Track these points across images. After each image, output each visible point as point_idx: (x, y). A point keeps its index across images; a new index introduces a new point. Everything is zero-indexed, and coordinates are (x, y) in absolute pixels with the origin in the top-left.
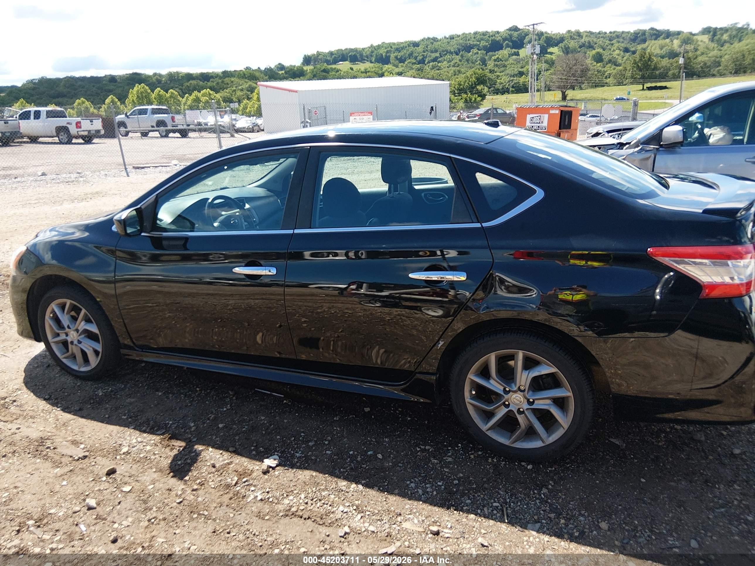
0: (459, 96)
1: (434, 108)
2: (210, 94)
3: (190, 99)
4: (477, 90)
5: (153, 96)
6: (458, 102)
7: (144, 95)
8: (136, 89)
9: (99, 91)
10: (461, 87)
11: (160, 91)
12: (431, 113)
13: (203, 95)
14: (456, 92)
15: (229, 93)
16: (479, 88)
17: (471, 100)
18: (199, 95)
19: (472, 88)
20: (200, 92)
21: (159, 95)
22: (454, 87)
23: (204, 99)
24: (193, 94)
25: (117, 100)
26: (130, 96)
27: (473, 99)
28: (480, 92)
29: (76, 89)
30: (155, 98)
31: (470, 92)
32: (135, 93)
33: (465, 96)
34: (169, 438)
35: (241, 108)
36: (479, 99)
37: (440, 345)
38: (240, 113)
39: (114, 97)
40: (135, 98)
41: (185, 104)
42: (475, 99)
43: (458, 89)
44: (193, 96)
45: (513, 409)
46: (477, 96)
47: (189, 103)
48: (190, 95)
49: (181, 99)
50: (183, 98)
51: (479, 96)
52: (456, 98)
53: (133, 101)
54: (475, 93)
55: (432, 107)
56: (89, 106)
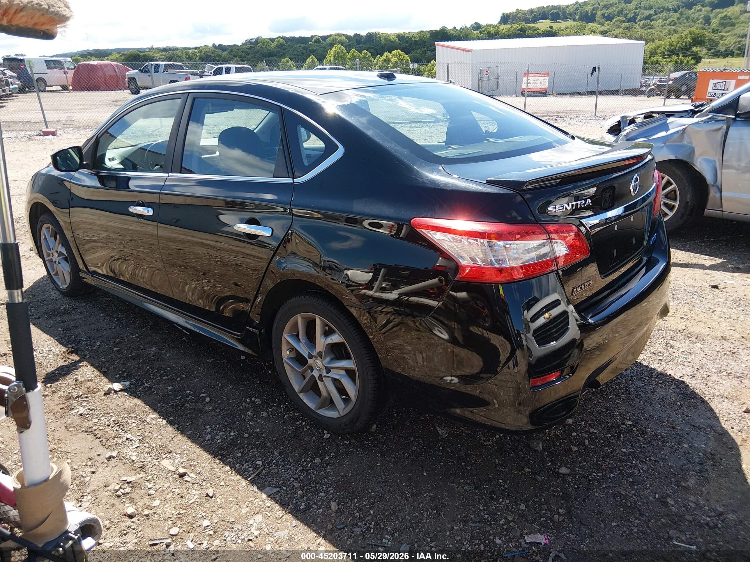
0: (669, 58)
1: (597, 69)
2: (400, 55)
3: (381, 60)
4: (693, 52)
5: (348, 56)
6: (666, 64)
7: (340, 55)
8: (333, 49)
9: (304, 51)
10: (673, 48)
11: (354, 52)
12: (592, 74)
13: (394, 56)
14: (666, 53)
15: (419, 53)
16: (694, 49)
17: (682, 62)
18: (390, 55)
19: (685, 50)
20: (391, 53)
21: (353, 55)
22: (664, 48)
23: (393, 60)
24: (385, 55)
25: (316, 60)
26: (328, 56)
27: (685, 62)
28: (695, 55)
29: (285, 49)
30: (349, 59)
31: (683, 53)
32: (333, 53)
33: (676, 58)
34: (70, 352)
35: (428, 69)
36: (693, 61)
37: (258, 300)
38: (426, 74)
39: (314, 57)
40: (332, 59)
41: (376, 64)
42: (688, 62)
43: (669, 51)
44: (384, 57)
45: (315, 375)
46: (690, 58)
47: (380, 63)
48: (381, 55)
49: (373, 59)
50: (375, 58)
51: (692, 59)
52: (664, 60)
53: (330, 61)
54: (689, 56)
55: (594, 68)
56: (292, 65)
